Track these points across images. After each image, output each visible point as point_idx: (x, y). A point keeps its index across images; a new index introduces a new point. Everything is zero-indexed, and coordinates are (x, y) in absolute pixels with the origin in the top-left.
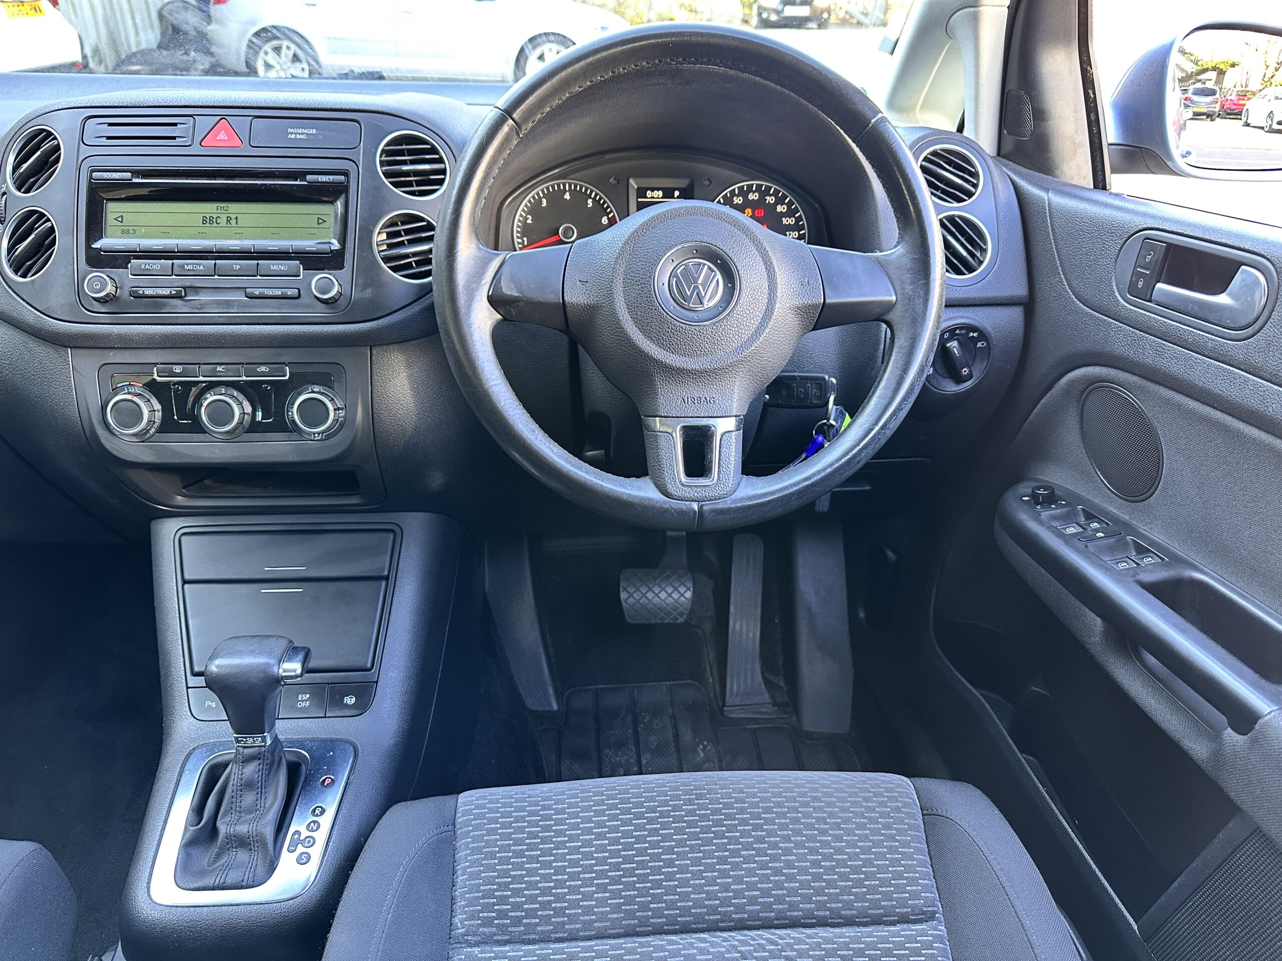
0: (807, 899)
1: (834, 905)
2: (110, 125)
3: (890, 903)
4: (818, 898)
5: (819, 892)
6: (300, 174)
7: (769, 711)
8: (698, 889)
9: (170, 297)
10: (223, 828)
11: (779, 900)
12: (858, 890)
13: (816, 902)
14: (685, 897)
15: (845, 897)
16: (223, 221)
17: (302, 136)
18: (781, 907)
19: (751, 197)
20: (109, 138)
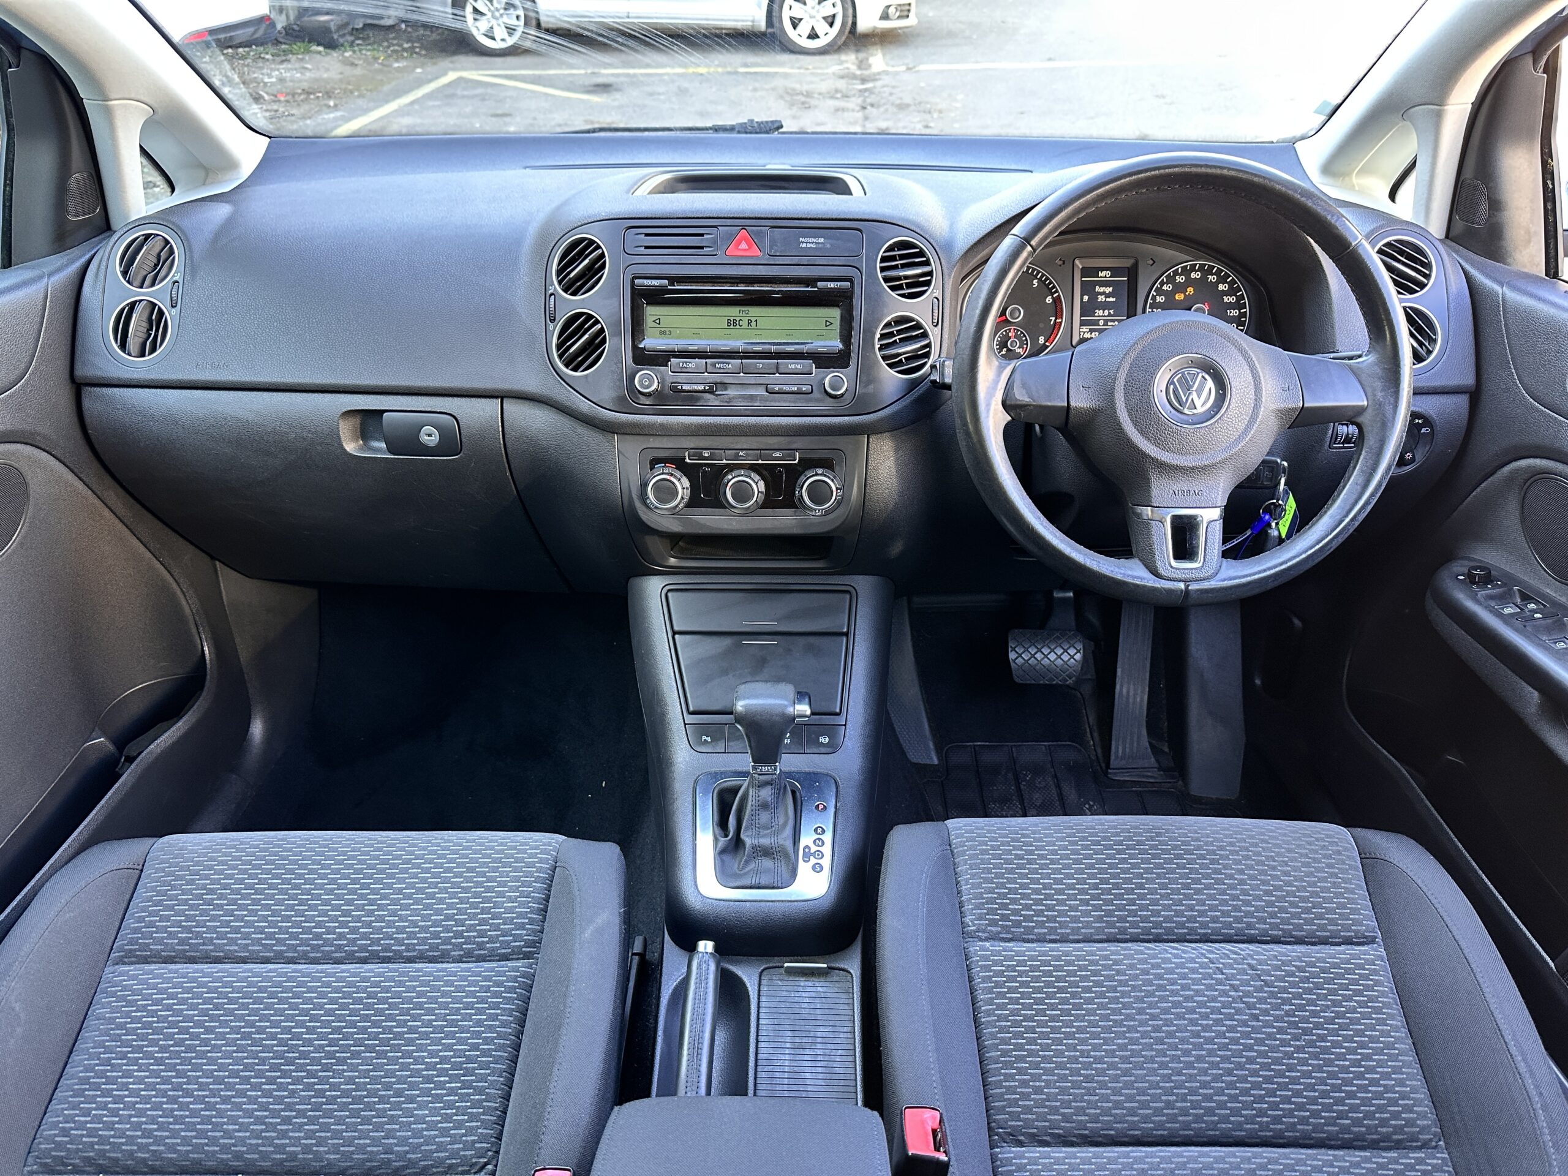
0: (1262, 921)
1: (1286, 927)
2: (647, 235)
3: (1335, 928)
4: (1272, 921)
5: (1273, 915)
6: (811, 281)
7: (1155, 776)
8: (1167, 908)
9: (704, 391)
10: (748, 840)
11: (1238, 920)
12: (1306, 916)
13: (1270, 924)
14: (1157, 913)
15: (1296, 921)
16: (745, 323)
17: (812, 246)
18: (1240, 926)
19: (1193, 275)
20: (647, 247)
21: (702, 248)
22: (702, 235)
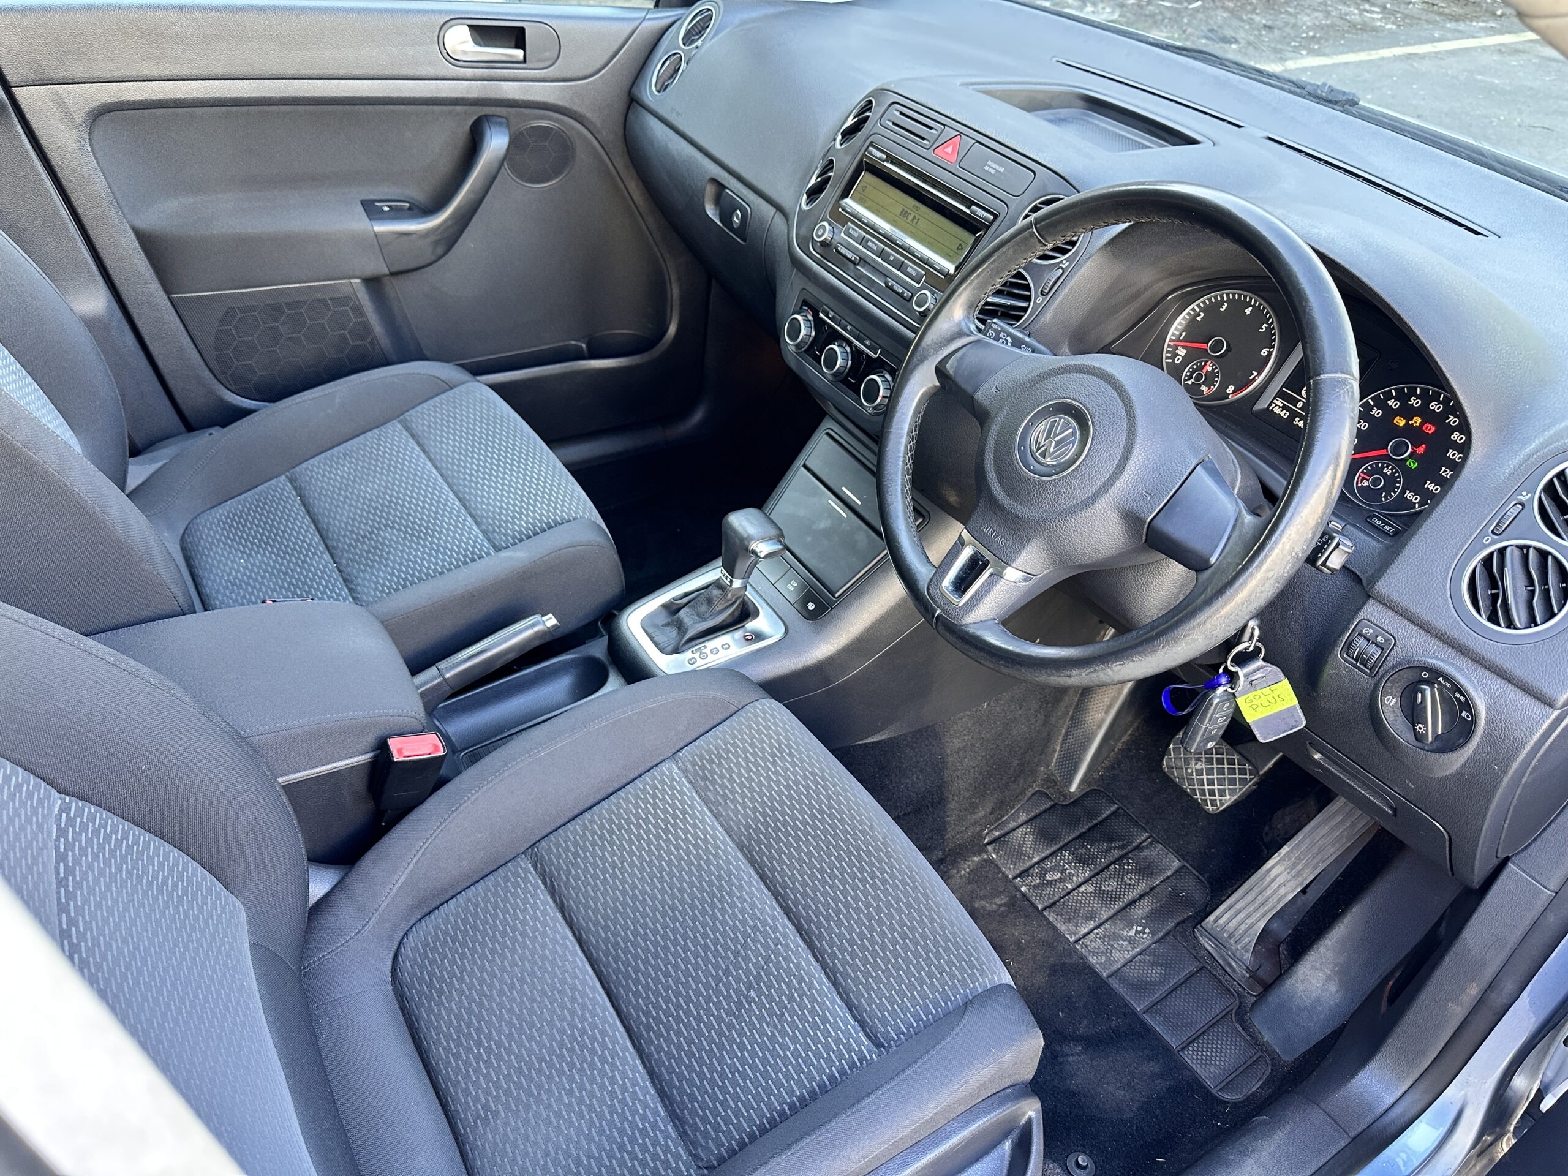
0: (832, 944)
1: (839, 965)
2: (902, 113)
3: (866, 1006)
4: (837, 952)
5: (842, 949)
6: (969, 203)
8: (791, 867)
9: (850, 260)
10: (682, 613)
11: (819, 925)
12: (861, 977)
13: (833, 952)
14: (781, 862)
15: (850, 971)
16: (911, 218)
17: (993, 172)
18: (815, 929)
19: (1433, 406)
20: (894, 124)
21: (923, 139)
22: (931, 128)
